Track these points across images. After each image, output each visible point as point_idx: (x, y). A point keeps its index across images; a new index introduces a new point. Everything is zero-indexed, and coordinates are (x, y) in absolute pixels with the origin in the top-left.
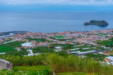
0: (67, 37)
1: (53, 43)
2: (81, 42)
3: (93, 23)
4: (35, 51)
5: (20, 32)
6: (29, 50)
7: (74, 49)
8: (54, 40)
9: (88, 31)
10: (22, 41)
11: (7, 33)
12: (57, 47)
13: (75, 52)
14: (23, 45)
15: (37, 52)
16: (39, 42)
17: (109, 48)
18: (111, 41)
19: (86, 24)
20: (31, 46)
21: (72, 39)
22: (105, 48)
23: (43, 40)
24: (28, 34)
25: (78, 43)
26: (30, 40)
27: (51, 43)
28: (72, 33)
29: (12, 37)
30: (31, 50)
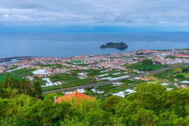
0: (87, 61)
1: (73, 69)
2: (107, 67)
3: (110, 45)
4: (54, 80)
5: (25, 57)
6: (46, 79)
7: (102, 76)
8: (73, 66)
9: (108, 55)
10: (32, 68)
11: (9, 60)
12: (80, 74)
13: (105, 78)
14: (35, 73)
15: (57, 81)
16: (55, 69)
17: (142, 72)
18: (141, 64)
19: (103, 47)
20: (46, 74)
21: (94, 64)
22: (138, 72)
23: (60, 66)
24: (37, 59)
25: (103, 68)
26: (42, 66)
27: (70, 70)
28: (91, 57)
29: (17, 64)
30: (48, 79)
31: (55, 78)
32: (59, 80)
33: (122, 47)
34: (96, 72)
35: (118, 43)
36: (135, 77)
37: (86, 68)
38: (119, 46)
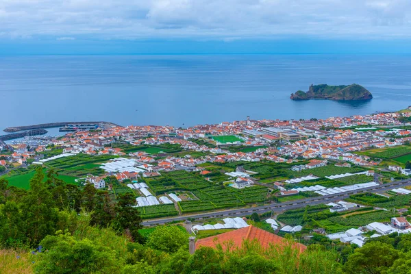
0: (251, 137)
1: (213, 160)
2: (311, 155)
3: (319, 92)
4: (161, 188)
5: (82, 124)
6: (137, 186)
7: (298, 180)
8: (213, 151)
9: (316, 120)
10: (101, 152)
11: (38, 130)
12: (233, 174)
13: (305, 189)
14: (109, 167)
15: (168, 191)
16: (161, 157)
19: (299, 97)
20: (137, 170)
21: (272, 145)
22: (404, 172)
23: (176, 151)
24: (115, 132)
25: (300, 157)
26: (128, 150)
27: (205, 160)
28: (264, 125)
29: (62, 143)
30: (142, 185)
31: (161, 184)
32: (173, 191)
33: (357, 97)
34: (280, 171)
35: (342, 87)
36: (397, 186)
37: (248, 157)
38: (348, 96)
